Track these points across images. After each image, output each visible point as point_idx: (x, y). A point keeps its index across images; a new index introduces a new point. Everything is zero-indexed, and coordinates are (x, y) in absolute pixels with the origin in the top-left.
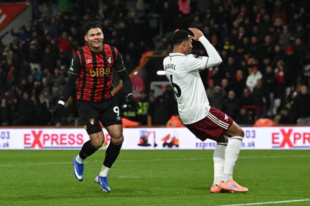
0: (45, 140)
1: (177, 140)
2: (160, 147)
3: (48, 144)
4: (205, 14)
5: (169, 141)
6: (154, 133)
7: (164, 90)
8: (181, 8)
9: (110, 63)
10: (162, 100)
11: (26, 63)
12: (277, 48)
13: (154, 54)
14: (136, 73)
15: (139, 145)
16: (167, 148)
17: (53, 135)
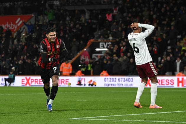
0: (32, 82)
1: (96, 83)
2: (87, 86)
3: (33, 84)
4: (120, 21)
5: (91, 83)
6: (85, 79)
7: (99, 58)
8: (107, 18)
9: (58, 48)
10: (98, 63)
11: (32, 43)
12: (155, 38)
13: (94, 40)
14: (85, 50)
15: (77, 85)
16: (90, 86)
17: (36, 80)
